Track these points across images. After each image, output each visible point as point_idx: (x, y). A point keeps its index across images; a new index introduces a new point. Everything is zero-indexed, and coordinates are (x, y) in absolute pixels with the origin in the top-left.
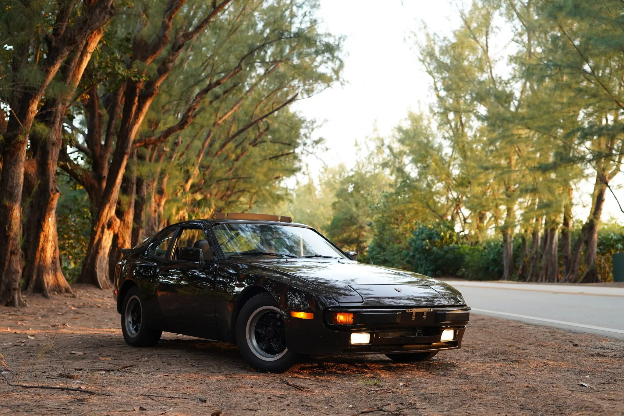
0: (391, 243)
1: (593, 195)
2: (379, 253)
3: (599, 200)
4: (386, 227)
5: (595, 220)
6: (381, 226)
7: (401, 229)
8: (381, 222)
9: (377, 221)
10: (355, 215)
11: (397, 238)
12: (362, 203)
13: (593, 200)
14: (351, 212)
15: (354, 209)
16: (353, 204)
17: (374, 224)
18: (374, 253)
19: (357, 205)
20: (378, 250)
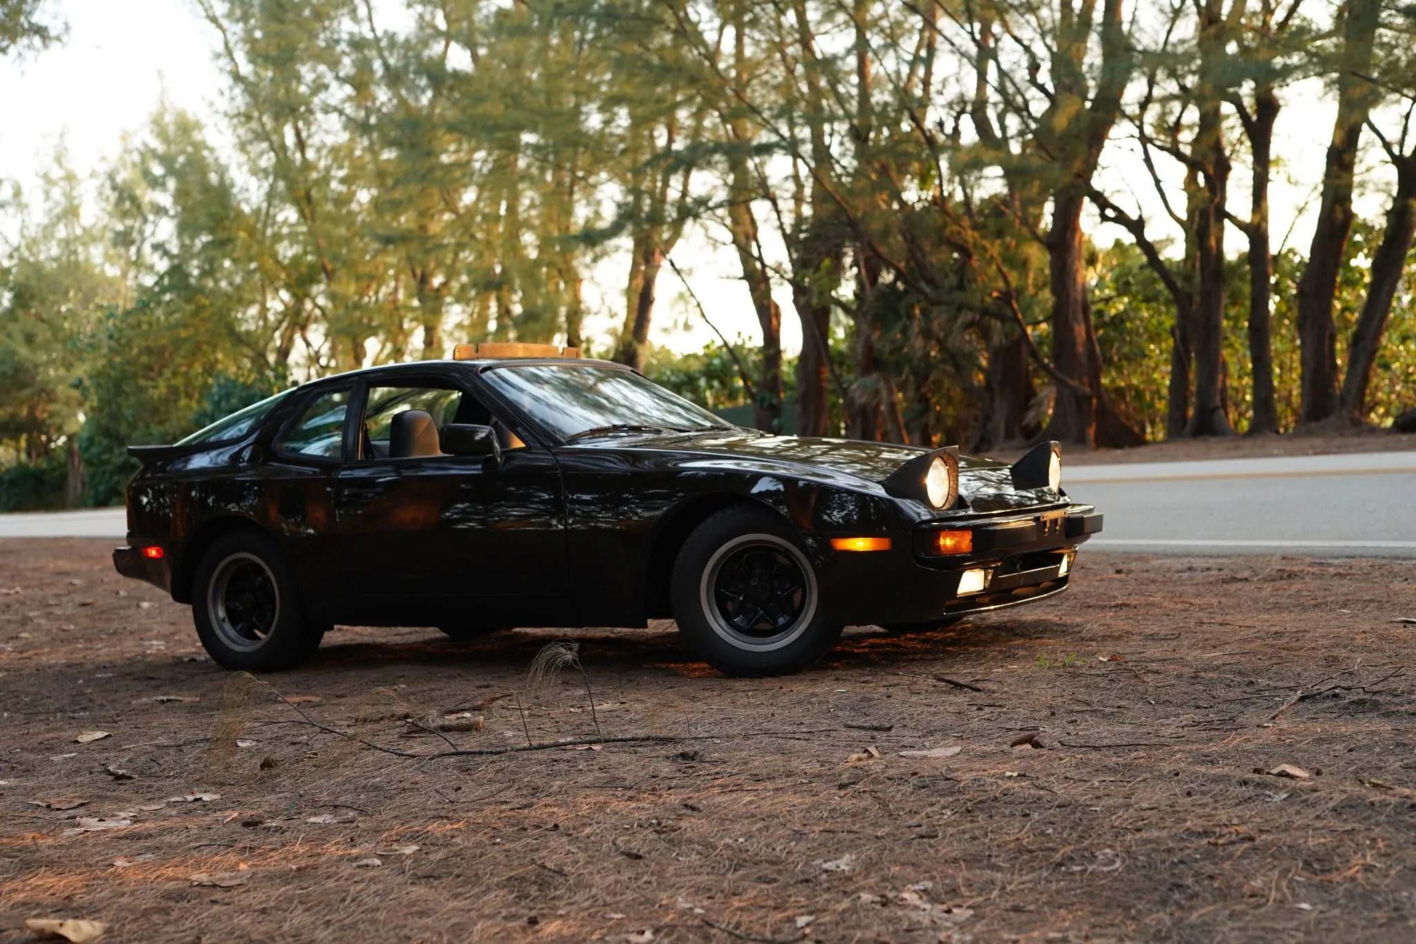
0: (141, 425)
1: (628, 292)
2: (109, 449)
3: (642, 301)
4: (126, 388)
5: (635, 344)
6: (111, 385)
7: (162, 389)
8: (109, 376)
9: (97, 376)
10: (28, 365)
11: (155, 411)
12: (43, 334)
13: (629, 300)
14: (16, 358)
15: (23, 351)
16: (20, 338)
17: (87, 383)
18: (94, 450)
19: (29, 339)
20: (105, 442)
